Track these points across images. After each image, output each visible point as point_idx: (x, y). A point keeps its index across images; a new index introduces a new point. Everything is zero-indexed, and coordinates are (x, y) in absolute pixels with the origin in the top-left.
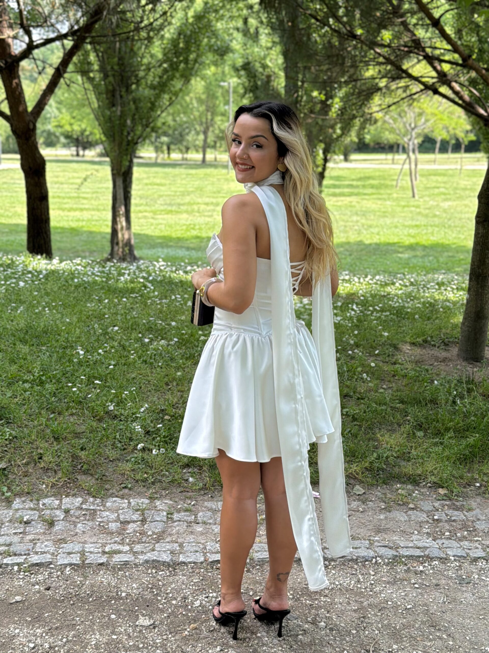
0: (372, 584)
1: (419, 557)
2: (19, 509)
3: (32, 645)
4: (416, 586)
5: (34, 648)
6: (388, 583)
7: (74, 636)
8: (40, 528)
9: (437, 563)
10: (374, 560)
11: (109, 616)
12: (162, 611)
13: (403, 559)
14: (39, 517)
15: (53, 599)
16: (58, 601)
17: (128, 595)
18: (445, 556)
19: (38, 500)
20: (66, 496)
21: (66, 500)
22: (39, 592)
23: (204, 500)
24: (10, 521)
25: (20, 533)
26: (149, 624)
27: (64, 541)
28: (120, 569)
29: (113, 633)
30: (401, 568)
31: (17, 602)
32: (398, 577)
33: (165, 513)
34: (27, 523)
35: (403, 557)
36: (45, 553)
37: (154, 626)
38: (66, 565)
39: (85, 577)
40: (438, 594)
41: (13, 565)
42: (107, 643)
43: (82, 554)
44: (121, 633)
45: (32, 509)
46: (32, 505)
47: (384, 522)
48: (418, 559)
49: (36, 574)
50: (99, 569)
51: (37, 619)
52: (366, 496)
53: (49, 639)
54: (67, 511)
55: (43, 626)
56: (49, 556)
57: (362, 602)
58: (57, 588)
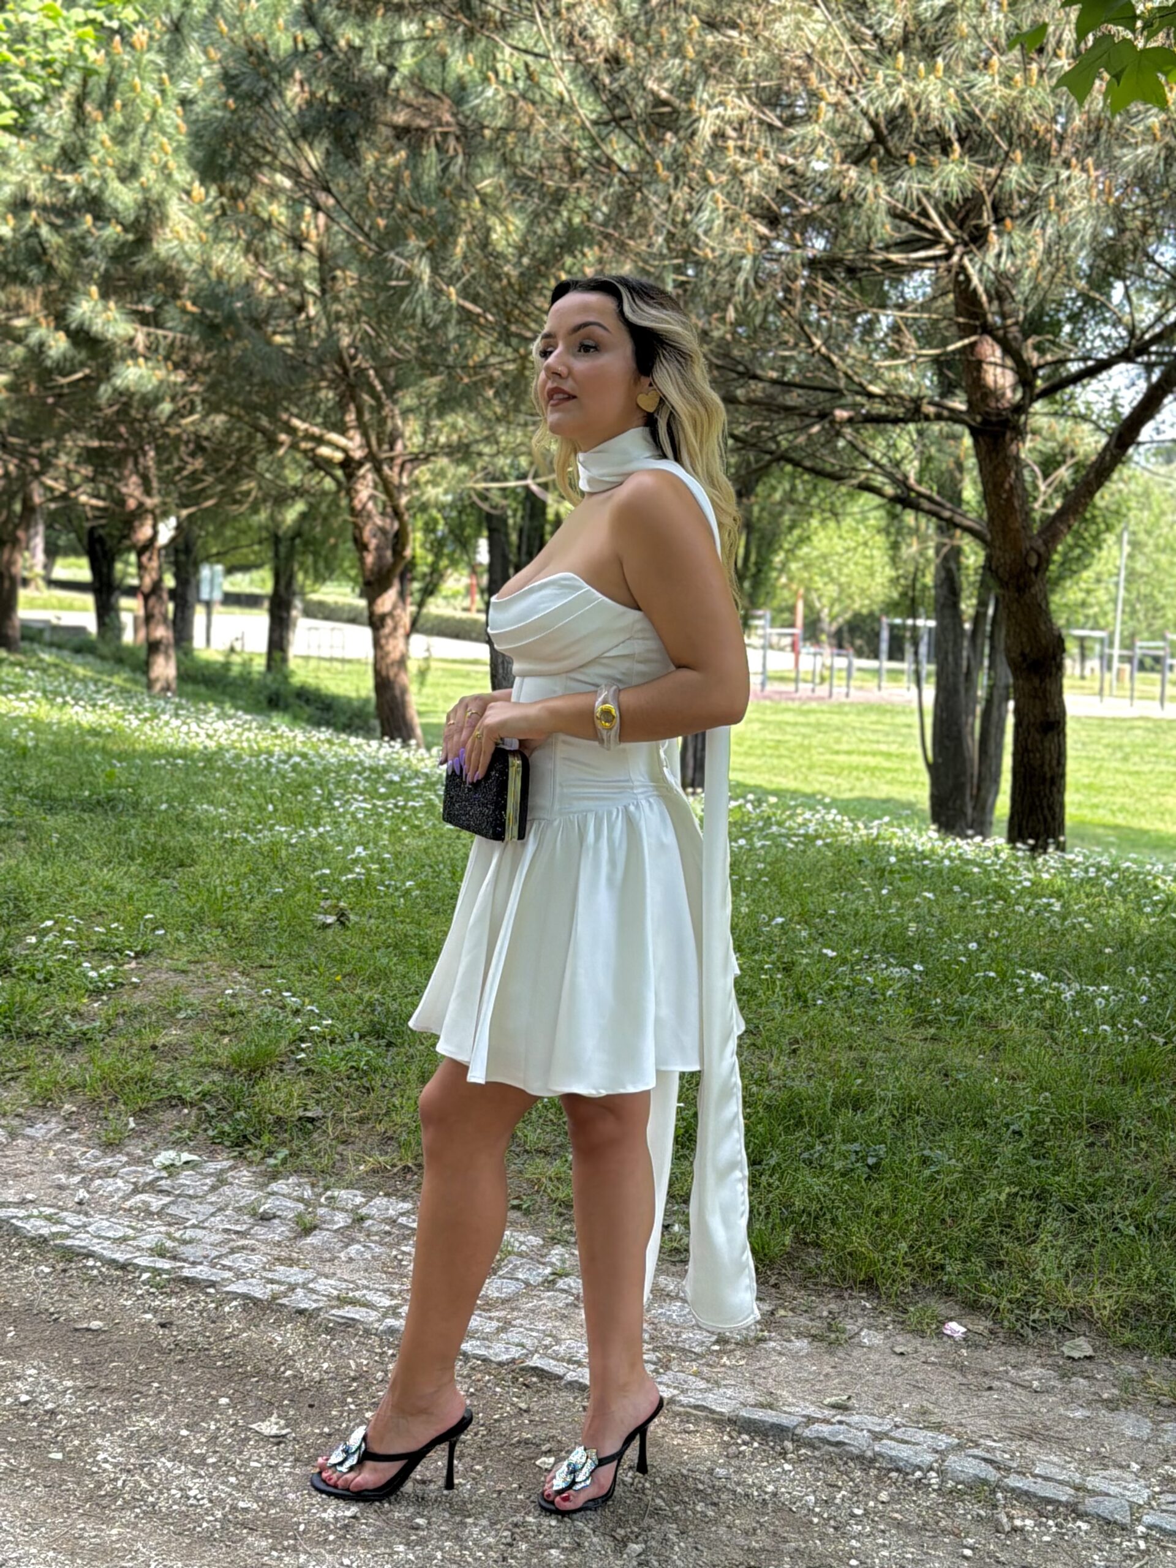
0: (853, 1516)
1: (1049, 1501)
2: (273, 1194)
3: (24, 1398)
4: (968, 1552)
5: (26, 1404)
6: (899, 1525)
7: (115, 1410)
8: (279, 1231)
9: (1085, 1526)
10: (918, 1474)
11: (215, 1400)
12: (328, 1422)
13: (999, 1495)
14: (300, 1216)
15: (155, 1344)
16: (161, 1351)
17: (298, 1376)
18: (1127, 1520)
19: (327, 1188)
20: (387, 1195)
21: (380, 1201)
22: (142, 1326)
24: (238, 1210)
25: (237, 1232)
26: (274, 1431)
27: (291, 1262)
28: (328, 1331)
29: (187, 1427)
30: (969, 1509)
31: (88, 1330)
32: (943, 1523)
33: (548, 1270)
34: (266, 1218)
35: (1004, 1490)
36: (230, 1269)
37: (279, 1440)
38: (236, 1296)
39: (250, 1325)
41: (146, 1269)
42: (157, 1438)
43: (292, 1288)
44: (203, 1431)
45: (300, 1199)
46: (308, 1193)
47: (1068, 1424)
48: (1040, 1505)
49: (169, 1295)
50: (290, 1320)
51: (90, 1365)
52: (1087, 1365)
53: (67, 1399)
54: (362, 1219)
55: (85, 1378)
56: (228, 1274)
57: (785, 1541)
58: (181, 1329)
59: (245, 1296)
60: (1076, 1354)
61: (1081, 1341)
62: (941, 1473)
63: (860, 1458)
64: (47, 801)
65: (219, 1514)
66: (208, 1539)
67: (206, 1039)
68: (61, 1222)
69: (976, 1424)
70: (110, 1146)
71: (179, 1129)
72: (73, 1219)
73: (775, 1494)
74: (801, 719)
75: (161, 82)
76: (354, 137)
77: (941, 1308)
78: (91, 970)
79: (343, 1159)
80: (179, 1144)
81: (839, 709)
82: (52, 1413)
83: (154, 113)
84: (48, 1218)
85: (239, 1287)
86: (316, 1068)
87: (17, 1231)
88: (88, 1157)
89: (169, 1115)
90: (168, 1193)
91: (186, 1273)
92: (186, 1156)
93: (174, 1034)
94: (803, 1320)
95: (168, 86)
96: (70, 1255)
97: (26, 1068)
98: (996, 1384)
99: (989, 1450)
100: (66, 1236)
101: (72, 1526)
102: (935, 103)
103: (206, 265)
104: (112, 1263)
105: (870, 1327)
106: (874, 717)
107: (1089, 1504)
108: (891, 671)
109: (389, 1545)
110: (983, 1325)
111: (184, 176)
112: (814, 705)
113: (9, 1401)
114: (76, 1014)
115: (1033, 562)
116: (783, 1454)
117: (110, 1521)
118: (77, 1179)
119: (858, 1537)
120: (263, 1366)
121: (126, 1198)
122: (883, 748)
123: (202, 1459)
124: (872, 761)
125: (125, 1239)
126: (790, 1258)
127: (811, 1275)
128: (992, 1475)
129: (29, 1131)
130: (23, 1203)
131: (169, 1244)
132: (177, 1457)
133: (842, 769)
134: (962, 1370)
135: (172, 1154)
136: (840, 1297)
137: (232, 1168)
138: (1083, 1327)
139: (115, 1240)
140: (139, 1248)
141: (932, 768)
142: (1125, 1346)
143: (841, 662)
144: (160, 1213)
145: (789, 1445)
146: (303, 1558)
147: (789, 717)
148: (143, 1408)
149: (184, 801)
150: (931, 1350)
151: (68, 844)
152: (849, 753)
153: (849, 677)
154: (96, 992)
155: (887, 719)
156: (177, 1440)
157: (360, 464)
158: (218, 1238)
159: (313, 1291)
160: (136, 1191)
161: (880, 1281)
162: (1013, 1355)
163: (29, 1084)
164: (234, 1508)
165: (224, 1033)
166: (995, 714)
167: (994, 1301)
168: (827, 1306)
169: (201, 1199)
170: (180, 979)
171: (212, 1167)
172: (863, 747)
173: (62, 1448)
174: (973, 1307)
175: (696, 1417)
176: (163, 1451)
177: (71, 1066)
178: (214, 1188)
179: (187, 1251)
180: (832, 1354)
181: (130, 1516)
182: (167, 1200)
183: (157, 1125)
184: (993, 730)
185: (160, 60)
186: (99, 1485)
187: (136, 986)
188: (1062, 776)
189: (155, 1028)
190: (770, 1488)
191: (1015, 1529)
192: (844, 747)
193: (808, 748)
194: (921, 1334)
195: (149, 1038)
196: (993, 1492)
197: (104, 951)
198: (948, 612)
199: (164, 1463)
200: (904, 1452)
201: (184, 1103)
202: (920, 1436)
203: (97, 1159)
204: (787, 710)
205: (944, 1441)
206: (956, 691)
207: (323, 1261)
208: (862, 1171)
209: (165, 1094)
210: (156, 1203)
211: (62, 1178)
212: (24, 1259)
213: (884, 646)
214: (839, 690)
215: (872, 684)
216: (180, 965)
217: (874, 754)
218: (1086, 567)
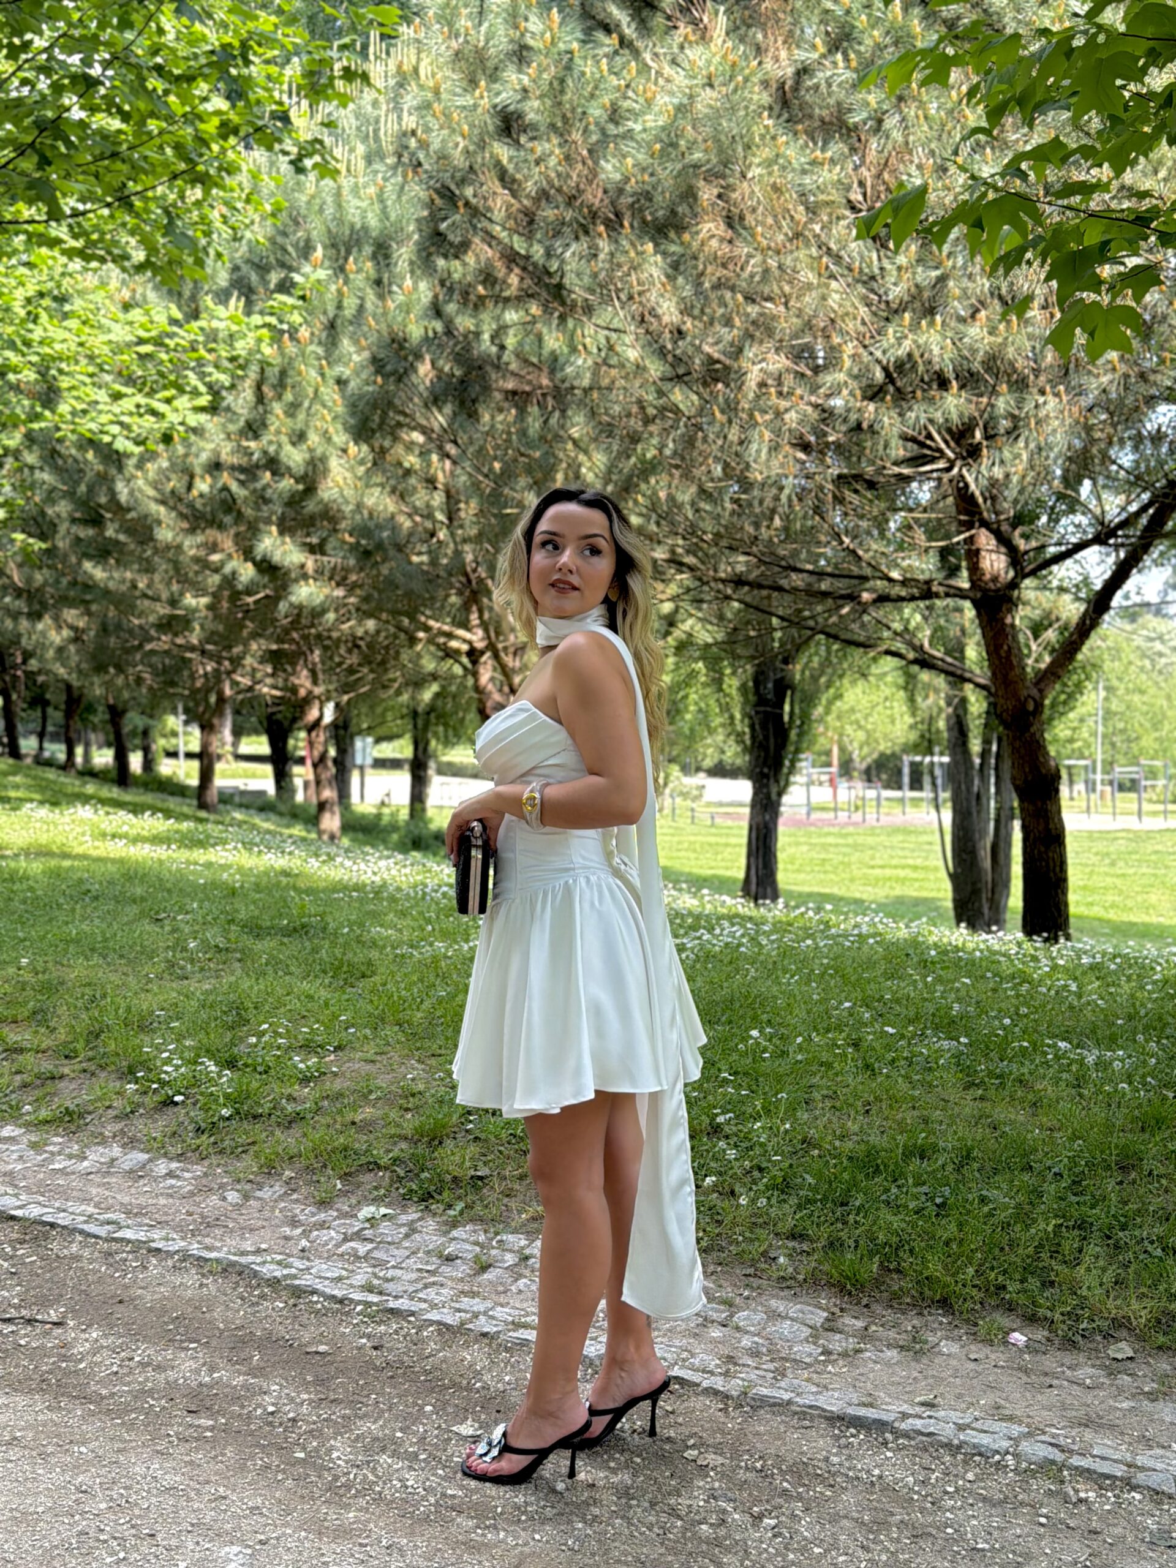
0: (946, 1493)
1: (1107, 1476)
2: (454, 1239)
3: (271, 1409)
4: (1043, 1520)
5: (272, 1413)
6: (984, 1499)
7: (343, 1417)
8: (461, 1269)
9: (1138, 1496)
10: (997, 1457)
11: (422, 1408)
13: (1065, 1473)
14: (477, 1256)
15: (370, 1363)
16: (376, 1369)
17: (486, 1388)
18: (1173, 1491)
19: (497, 1234)
22: (359, 1348)
23: (777, 1297)
24: (428, 1253)
25: (428, 1271)
26: (471, 1432)
27: (473, 1295)
28: (507, 1350)
29: (401, 1430)
30: (1041, 1485)
31: (317, 1352)
32: (1021, 1497)
34: (450, 1259)
35: (1069, 1469)
36: (425, 1301)
38: (432, 1323)
39: (446, 1345)
40: (1076, 1546)
41: (359, 1303)
42: (377, 1439)
43: (476, 1315)
44: (414, 1433)
45: (476, 1243)
46: (482, 1238)
47: (1118, 1414)
48: (1100, 1480)
49: (379, 1323)
50: (476, 1341)
51: (319, 1382)
52: (1128, 1363)
53: (305, 1409)
54: (527, 1258)
55: (317, 1392)
56: (424, 1306)
57: (892, 1514)
58: (390, 1350)
59: (439, 1323)
60: (1120, 1356)
61: (1123, 1345)
62: (1016, 1456)
63: (948, 1446)
64: (255, 930)
65: (432, 1500)
66: (426, 1519)
67: (394, 1115)
68: (288, 1266)
69: (1041, 1416)
70: (323, 1204)
71: (376, 1188)
72: (299, 1264)
73: (880, 1477)
74: (841, 841)
75: (321, 367)
76: (474, 401)
77: (1002, 1320)
78: (301, 1063)
79: (508, 1209)
80: (377, 1201)
81: (872, 830)
82: (294, 1420)
83: (316, 391)
84: (279, 1263)
85: (434, 1316)
86: (483, 1136)
87: (256, 1274)
88: (306, 1213)
89: (369, 1177)
90: (371, 1241)
91: (391, 1305)
92: (383, 1211)
93: (367, 1112)
94: (892, 1334)
95: (327, 370)
96: (298, 1292)
97: (254, 1143)
98: (1055, 1382)
99: (1053, 1436)
100: (295, 1277)
101: (318, 1511)
102: (936, 350)
103: (359, 506)
104: (333, 1297)
105: (947, 1338)
106: (901, 838)
107: (1141, 1478)
108: (912, 799)
109: (570, 1522)
110: (1041, 1334)
111: (341, 438)
112: (851, 829)
113: (259, 1411)
114: (291, 1098)
115: (1031, 707)
116: (885, 1443)
117: (347, 1507)
118: (299, 1231)
119: (951, 1510)
120: (458, 1379)
121: (337, 1246)
122: (910, 862)
123: (416, 1455)
124: (901, 873)
125: (340, 1279)
126: (878, 1283)
127: (895, 1296)
128: (1059, 1456)
129: (258, 1194)
130: (258, 1251)
131: (376, 1282)
132: (395, 1454)
133: (877, 880)
134: (1027, 1372)
135: (372, 1209)
136: (920, 1314)
137: (420, 1219)
138: (1124, 1333)
139: (332, 1280)
140: (352, 1286)
141: (953, 877)
142: (1160, 1348)
143: (871, 794)
144: (366, 1257)
145: (888, 1436)
146: (502, 1534)
147: (831, 840)
148: (365, 1415)
149: (361, 925)
150: (998, 1356)
151: (274, 962)
152: (882, 867)
153: (879, 805)
154: (305, 1080)
155: (913, 838)
156: (394, 1441)
157: (482, 653)
158: (414, 1276)
159: (493, 1318)
160: (346, 1240)
161: (953, 1300)
162: (1068, 1358)
163: (257, 1156)
164: (444, 1495)
165: (407, 1110)
166: (1003, 831)
167: (1049, 1314)
168: (912, 1321)
169: (397, 1244)
170: (368, 1067)
171: (404, 1218)
172: (894, 862)
173: (304, 1449)
174: (1032, 1320)
175: (812, 1416)
176: (383, 1450)
177: (289, 1140)
178: (407, 1236)
179: (390, 1287)
180: (918, 1361)
181: (362, 1502)
182: (370, 1246)
183: (359, 1185)
184: (1002, 845)
185: (320, 351)
186: (336, 1478)
187: (335, 1074)
188: (1065, 880)
189: (354, 1107)
190: (876, 1472)
191: (1081, 1500)
192: (879, 862)
193: (849, 864)
194: (991, 1343)
195: (350, 1116)
196: (1060, 1470)
197: (308, 1047)
198: (959, 750)
199: (384, 1458)
200: (985, 1440)
201: (379, 1168)
202: (998, 1426)
203: (313, 1215)
204: (829, 834)
205: (1016, 1430)
206: (970, 814)
207: (498, 1293)
208: (932, 1210)
209: (364, 1160)
210: (362, 1249)
211: (287, 1231)
212: (263, 1297)
213: (906, 780)
214: (871, 816)
215: (897, 810)
216: (369, 1056)
217: (903, 867)
218: (1072, 709)
